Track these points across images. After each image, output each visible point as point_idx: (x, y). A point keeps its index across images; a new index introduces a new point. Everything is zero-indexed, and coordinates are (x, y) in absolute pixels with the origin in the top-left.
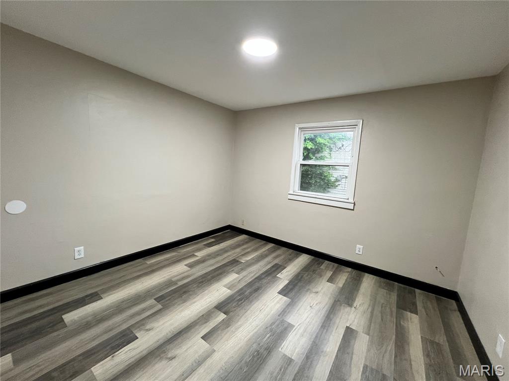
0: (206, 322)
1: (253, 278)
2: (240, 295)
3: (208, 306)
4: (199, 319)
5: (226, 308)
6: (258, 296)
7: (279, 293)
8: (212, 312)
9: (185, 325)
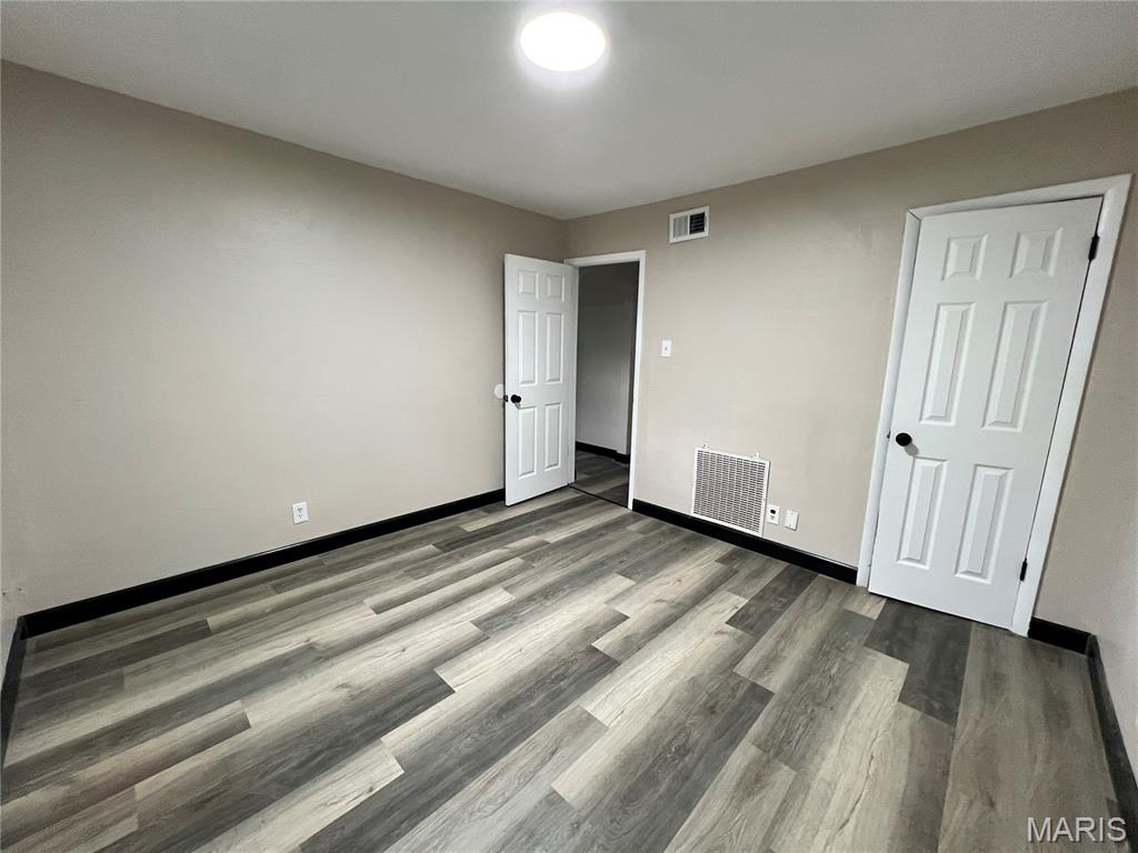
0: (628, 637)
1: (504, 760)
2: (561, 691)
3: (634, 666)
4: (645, 644)
5: (594, 660)
6: (512, 685)
7: (450, 691)
8: (623, 654)
9: (665, 635)
